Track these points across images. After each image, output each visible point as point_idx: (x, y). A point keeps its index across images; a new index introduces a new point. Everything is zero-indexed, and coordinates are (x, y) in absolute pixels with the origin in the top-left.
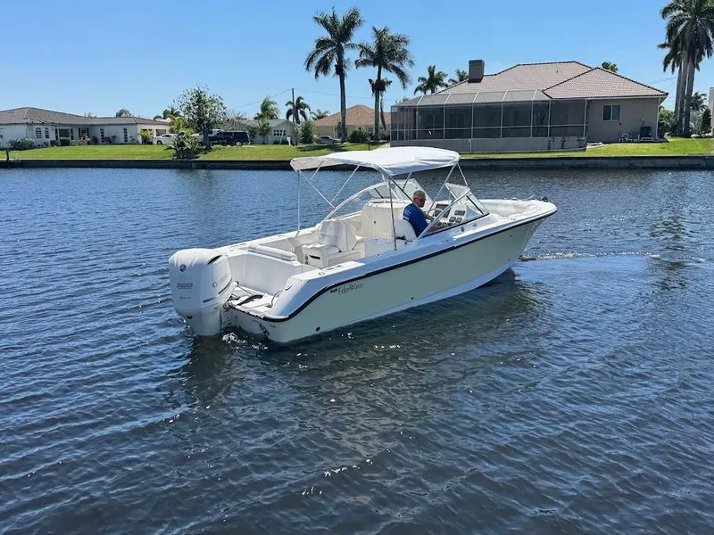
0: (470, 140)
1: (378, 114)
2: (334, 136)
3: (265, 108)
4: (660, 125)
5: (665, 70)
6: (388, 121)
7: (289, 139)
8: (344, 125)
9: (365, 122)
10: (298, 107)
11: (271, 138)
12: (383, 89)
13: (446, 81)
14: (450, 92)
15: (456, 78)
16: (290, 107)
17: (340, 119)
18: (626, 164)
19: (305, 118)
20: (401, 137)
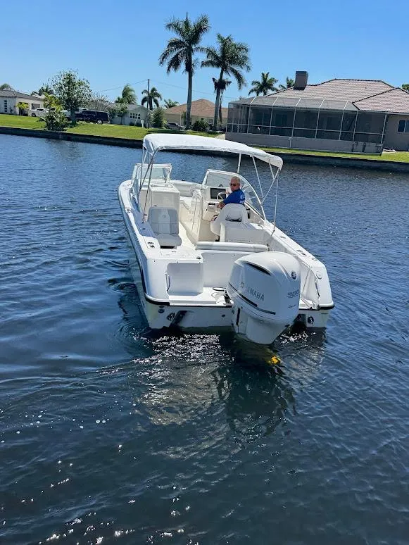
0: (290, 138)
1: (218, 109)
2: (180, 123)
3: (125, 93)
6: (225, 115)
7: (142, 122)
8: (189, 115)
9: (207, 115)
10: (152, 96)
11: (127, 120)
12: (223, 87)
13: (276, 86)
14: (278, 95)
15: (285, 85)
16: (146, 95)
17: (186, 110)
19: (158, 105)
20: (235, 131)
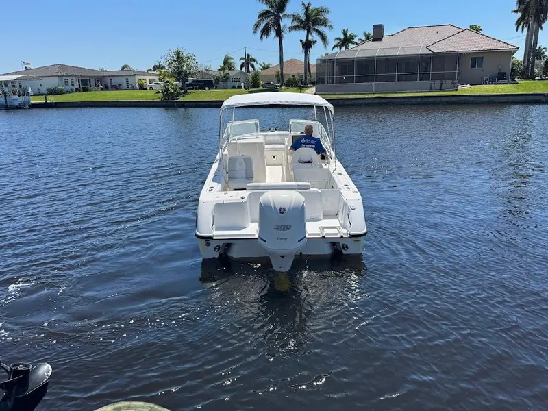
0: (373, 84)
1: (307, 66)
2: (275, 82)
3: (226, 62)
4: (512, 71)
5: (517, 30)
6: (313, 70)
7: (242, 84)
8: (282, 74)
9: (297, 72)
10: (248, 61)
11: (230, 84)
12: (310, 47)
14: (359, 48)
15: (364, 38)
16: (243, 61)
17: (279, 70)
18: (486, 100)
19: (254, 69)
20: (323, 83)
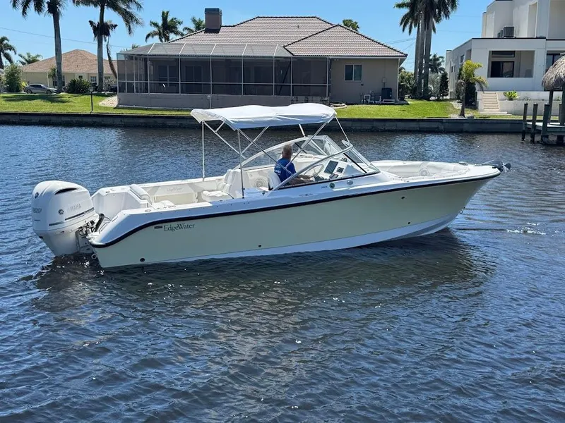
0: (209, 96)
2: (48, 85)
4: (400, 86)
5: (403, 30)
8: (59, 72)
9: (87, 70)
12: (107, 33)
13: (180, 28)
14: (185, 41)
15: (192, 27)
17: (55, 65)
18: (368, 126)
20: (131, 90)
